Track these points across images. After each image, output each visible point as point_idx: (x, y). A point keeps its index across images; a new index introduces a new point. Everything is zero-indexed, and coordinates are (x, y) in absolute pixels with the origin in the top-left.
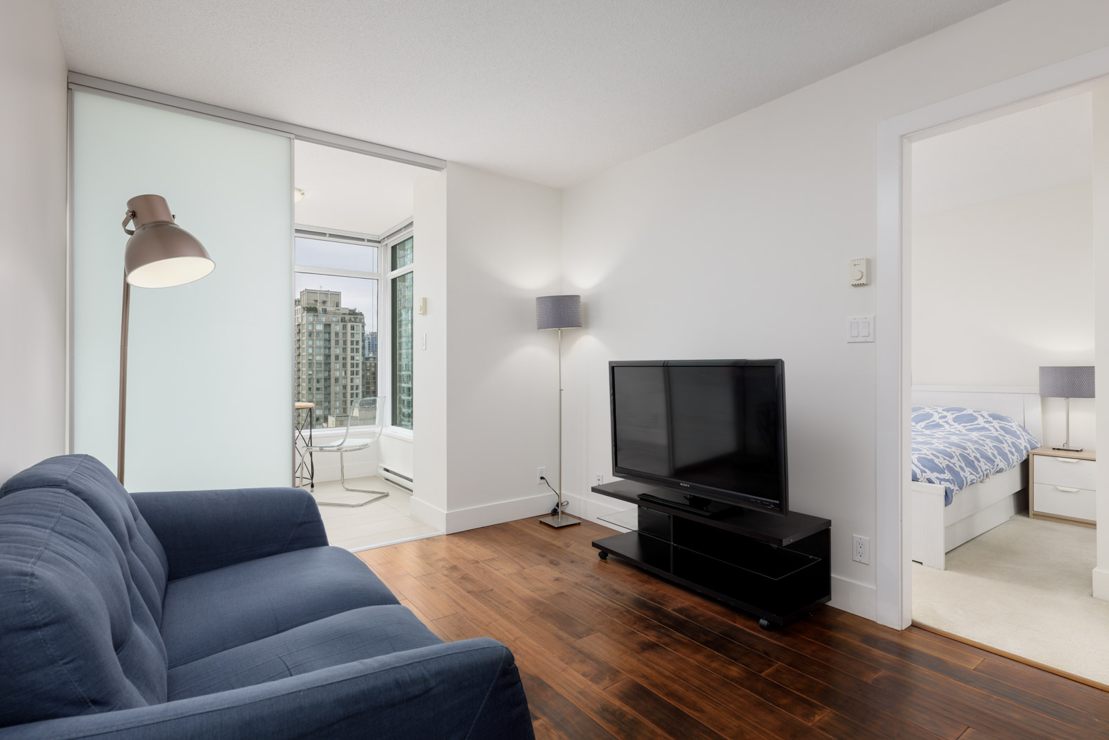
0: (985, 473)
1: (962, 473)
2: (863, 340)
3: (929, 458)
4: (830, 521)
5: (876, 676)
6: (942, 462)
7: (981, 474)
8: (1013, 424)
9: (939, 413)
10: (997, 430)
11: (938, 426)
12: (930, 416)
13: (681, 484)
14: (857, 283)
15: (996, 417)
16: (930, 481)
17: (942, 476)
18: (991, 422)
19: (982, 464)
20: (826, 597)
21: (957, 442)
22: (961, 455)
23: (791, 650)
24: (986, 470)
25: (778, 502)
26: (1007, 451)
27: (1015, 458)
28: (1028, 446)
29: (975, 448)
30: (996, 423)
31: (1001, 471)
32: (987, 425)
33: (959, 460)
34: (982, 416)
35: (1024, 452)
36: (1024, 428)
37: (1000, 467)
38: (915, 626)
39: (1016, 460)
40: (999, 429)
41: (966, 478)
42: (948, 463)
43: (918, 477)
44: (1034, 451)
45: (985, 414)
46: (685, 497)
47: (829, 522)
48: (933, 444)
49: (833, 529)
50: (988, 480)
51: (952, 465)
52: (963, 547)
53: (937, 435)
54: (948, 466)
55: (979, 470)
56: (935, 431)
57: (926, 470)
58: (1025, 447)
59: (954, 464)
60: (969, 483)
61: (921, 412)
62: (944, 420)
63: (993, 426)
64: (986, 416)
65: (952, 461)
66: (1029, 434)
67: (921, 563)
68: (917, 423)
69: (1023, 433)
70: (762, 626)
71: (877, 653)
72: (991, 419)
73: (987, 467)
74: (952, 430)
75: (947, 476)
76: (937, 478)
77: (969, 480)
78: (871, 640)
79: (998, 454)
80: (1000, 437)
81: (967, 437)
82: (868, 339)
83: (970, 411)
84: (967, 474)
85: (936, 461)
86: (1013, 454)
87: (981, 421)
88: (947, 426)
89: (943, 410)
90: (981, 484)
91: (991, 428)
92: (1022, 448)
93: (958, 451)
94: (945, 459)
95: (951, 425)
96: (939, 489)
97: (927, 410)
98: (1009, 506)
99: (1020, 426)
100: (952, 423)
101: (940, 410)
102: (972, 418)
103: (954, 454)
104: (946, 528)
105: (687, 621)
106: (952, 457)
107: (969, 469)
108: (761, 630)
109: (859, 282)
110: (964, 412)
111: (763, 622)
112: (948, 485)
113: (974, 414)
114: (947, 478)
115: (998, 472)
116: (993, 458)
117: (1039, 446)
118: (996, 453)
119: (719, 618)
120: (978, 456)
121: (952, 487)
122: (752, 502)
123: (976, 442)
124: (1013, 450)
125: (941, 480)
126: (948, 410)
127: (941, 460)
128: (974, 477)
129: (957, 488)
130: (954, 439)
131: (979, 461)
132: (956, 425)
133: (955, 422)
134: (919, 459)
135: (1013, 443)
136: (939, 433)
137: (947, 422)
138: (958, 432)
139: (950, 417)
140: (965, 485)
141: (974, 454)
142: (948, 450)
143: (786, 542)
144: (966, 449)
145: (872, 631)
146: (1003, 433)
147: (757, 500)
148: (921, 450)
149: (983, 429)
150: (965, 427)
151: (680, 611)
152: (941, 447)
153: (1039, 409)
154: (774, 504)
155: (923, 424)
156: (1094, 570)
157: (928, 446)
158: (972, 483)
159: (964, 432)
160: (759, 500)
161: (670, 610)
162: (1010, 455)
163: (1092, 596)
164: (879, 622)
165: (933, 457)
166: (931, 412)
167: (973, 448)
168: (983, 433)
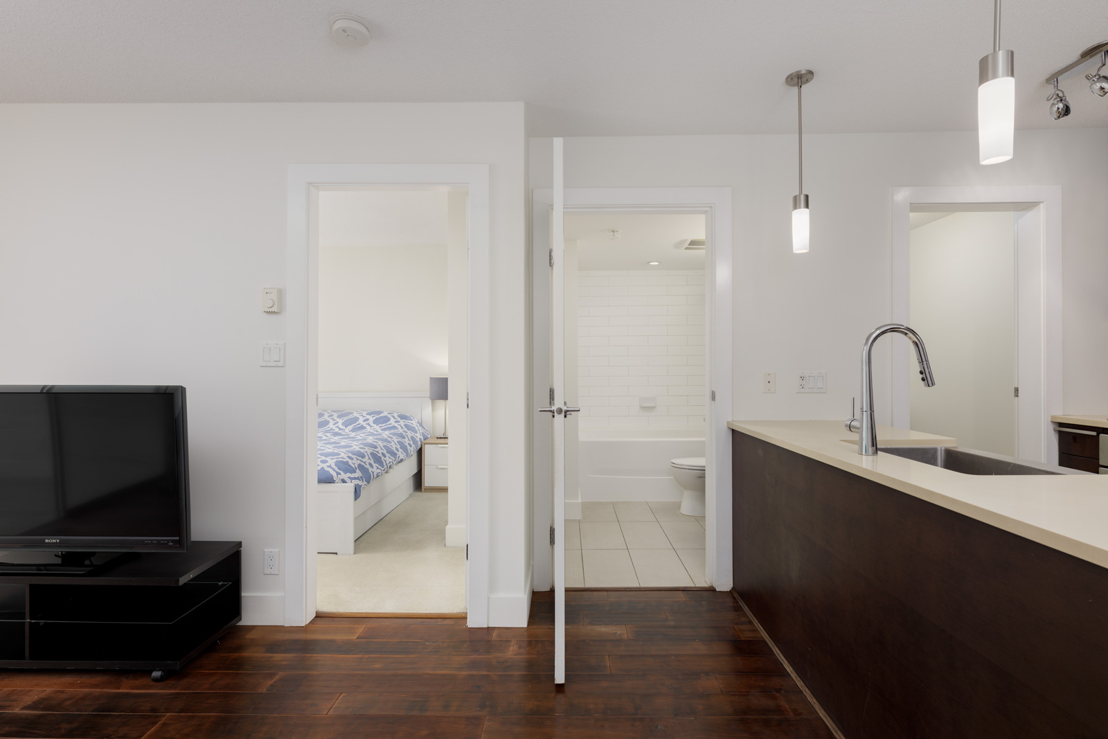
0: (389, 465)
1: (370, 469)
2: (274, 364)
3: (344, 460)
4: (241, 542)
5: (271, 682)
6: (354, 463)
7: (386, 467)
8: (413, 422)
9: (364, 417)
10: (402, 428)
11: (362, 428)
12: (356, 419)
13: (47, 541)
14: (269, 310)
15: (403, 417)
16: (344, 481)
17: (353, 475)
18: (399, 422)
19: (387, 458)
20: (237, 619)
21: (371, 442)
22: (372, 454)
23: (184, 693)
24: (390, 462)
25: (178, 538)
26: (407, 445)
27: (412, 449)
28: (422, 438)
29: (384, 446)
30: (402, 423)
31: (401, 461)
32: (396, 425)
33: (369, 458)
34: (394, 417)
35: (419, 443)
36: (421, 425)
37: (400, 458)
38: (319, 616)
39: (413, 450)
40: (404, 427)
41: (373, 473)
42: (359, 462)
43: (335, 479)
44: (426, 441)
45: (396, 415)
46: (56, 556)
47: (239, 544)
48: (352, 446)
49: (244, 550)
50: (391, 470)
51: (363, 464)
52: (372, 529)
53: (359, 437)
54: (360, 465)
55: (385, 464)
56: (359, 432)
57: (341, 472)
58: (420, 439)
59: (365, 463)
60: (375, 476)
61: (350, 417)
62: (367, 422)
63: (400, 425)
64: (396, 417)
65: (364, 460)
66: (424, 428)
67: (336, 553)
68: (346, 427)
69: (420, 428)
70: (156, 680)
71: (278, 657)
72: (399, 419)
73: (391, 460)
74: (372, 431)
75: (358, 474)
76: (349, 478)
77: (375, 474)
78: (273, 647)
79: (401, 448)
80: (404, 434)
81: (380, 437)
82: (279, 364)
83: (385, 414)
84: (375, 470)
85: (350, 462)
86: (411, 446)
87: (392, 421)
88: (368, 427)
89: (367, 414)
90: (387, 475)
91: (399, 427)
92: (418, 440)
93: (369, 450)
94: (358, 459)
95: (371, 427)
96: (350, 486)
97: (356, 414)
98: (409, 485)
99: (418, 423)
100: (372, 424)
101: (364, 414)
102: (386, 419)
103: (366, 454)
104: (356, 519)
105: (42, 716)
106: (363, 457)
107: (376, 465)
108: (154, 683)
109: (271, 310)
110: (382, 415)
111: (157, 674)
112: (357, 482)
113: (389, 416)
114: (357, 476)
115: (399, 462)
116: (396, 452)
117: (429, 437)
118: (399, 447)
119: (97, 691)
120: (385, 452)
121: (360, 483)
122: (148, 544)
123: (386, 440)
124: (411, 443)
125: (352, 479)
126: (369, 414)
127: (355, 461)
128: (379, 471)
129: (365, 483)
130: (370, 440)
131: (385, 456)
132: (375, 426)
133: (374, 423)
134: (336, 464)
135: (412, 437)
136: (360, 435)
137: (368, 424)
138: (375, 433)
139: (371, 419)
140: (372, 477)
141: (382, 451)
142: (362, 451)
143: (183, 580)
144: (376, 447)
145: (279, 637)
146: (406, 430)
147: (152, 541)
148: (339, 454)
149: (394, 427)
150: (381, 427)
151: (33, 706)
152: (357, 449)
153: (430, 408)
154: (172, 541)
155: (350, 427)
156: (447, 527)
157: (347, 449)
158: (378, 476)
159: (380, 431)
160: (154, 540)
161: (17, 711)
162: (409, 447)
163: (445, 546)
164: (286, 625)
165: (348, 459)
166: (358, 416)
167: (382, 446)
168: (392, 431)
